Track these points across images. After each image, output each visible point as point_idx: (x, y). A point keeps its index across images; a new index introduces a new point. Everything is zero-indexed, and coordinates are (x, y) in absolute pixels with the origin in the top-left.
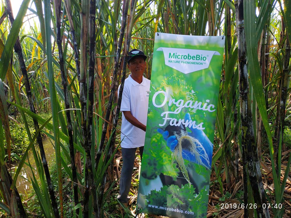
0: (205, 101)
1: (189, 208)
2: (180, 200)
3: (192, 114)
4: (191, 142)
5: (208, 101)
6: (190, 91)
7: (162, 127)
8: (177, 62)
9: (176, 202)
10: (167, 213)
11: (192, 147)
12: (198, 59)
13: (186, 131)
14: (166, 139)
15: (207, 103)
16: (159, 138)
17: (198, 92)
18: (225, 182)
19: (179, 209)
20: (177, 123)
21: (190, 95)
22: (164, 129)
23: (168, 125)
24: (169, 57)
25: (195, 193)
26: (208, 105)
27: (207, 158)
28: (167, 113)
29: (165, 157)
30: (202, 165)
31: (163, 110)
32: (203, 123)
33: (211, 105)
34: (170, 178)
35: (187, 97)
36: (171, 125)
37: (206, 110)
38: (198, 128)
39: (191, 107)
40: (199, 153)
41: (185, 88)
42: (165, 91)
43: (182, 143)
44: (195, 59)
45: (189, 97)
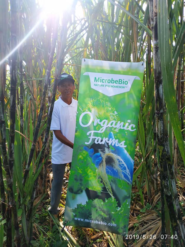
0: (127, 121)
1: (112, 220)
2: (104, 212)
3: (115, 133)
4: (114, 159)
5: (129, 121)
6: (114, 112)
7: (88, 145)
8: (102, 85)
9: (100, 215)
10: (92, 225)
11: (115, 163)
12: (120, 83)
13: (110, 149)
14: (91, 156)
15: (129, 123)
16: (85, 155)
17: (120, 113)
18: (146, 193)
19: (103, 221)
20: (102, 141)
21: (113, 116)
22: (90, 147)
23: (93, 143)
24: (95, 81)
25: (118, 206)
26: (129, 124)
27: (128, 173)
28: (93, 132)
29: (90, 173)
30: (124, 180)
31: (89, 129)
32: (125, 141)
33: (132, 125)
34: (95, 192)
35: (110, 118)
36: (96, 143)
37: (128, 129)
39: (115, 127)
40: (121, 169)
41: (109, 109)
42: (91, 112)
43: (106, 159)
44: (118, 83)
45: (112, 118)
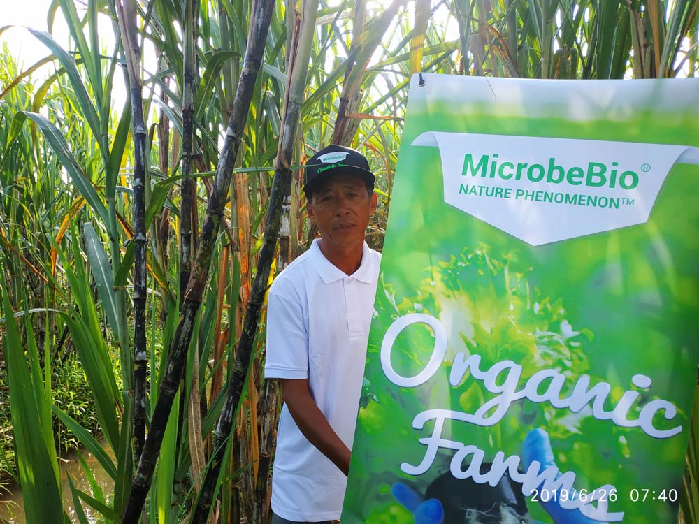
0: (629, 381)
3: (560, 436)
5: (643, 381)
6: (555, 327)
7: (414, 480)
8: (498, 192)
12: (596, 179)
13: (527, 516)
15: (639, 389)
17: (591, 335)
21: (551, 343)
22: (424, 491)
23: (444, 472)
26: (644, 400)
28: (441, 415)
32: (613, 491)
33: (656, 404)
35: (536, 353)
37: (633, 423)
38: (588, 512)
39: (559, 403)
41: (532, 309)
42: (438, 317)
45: (545, 355)
